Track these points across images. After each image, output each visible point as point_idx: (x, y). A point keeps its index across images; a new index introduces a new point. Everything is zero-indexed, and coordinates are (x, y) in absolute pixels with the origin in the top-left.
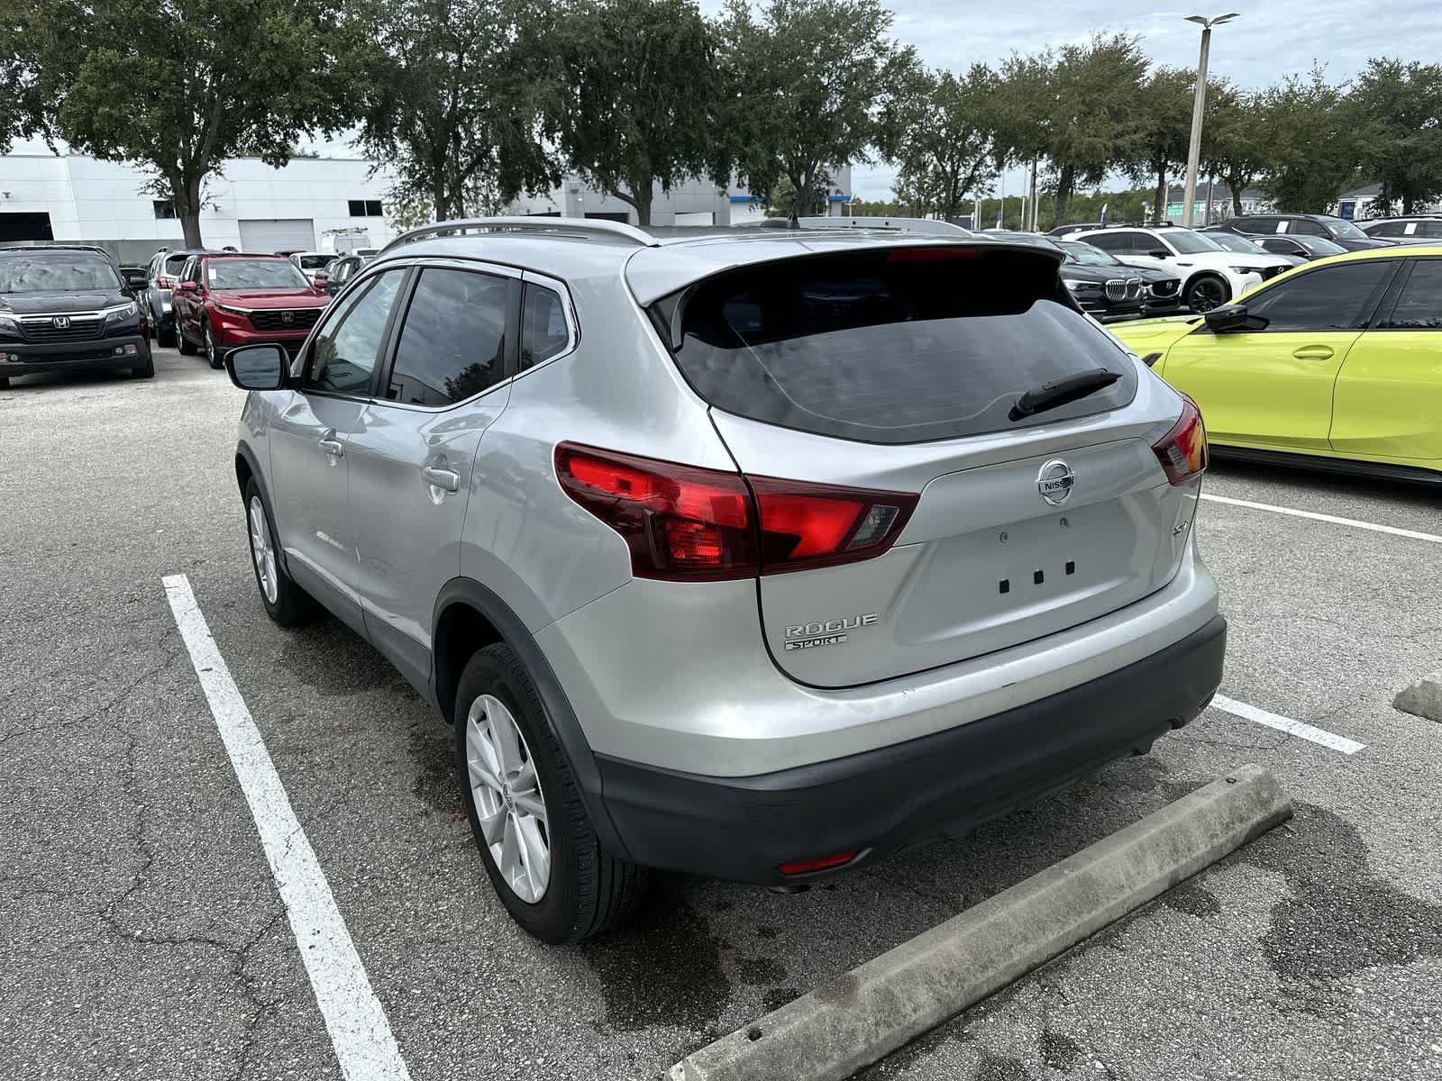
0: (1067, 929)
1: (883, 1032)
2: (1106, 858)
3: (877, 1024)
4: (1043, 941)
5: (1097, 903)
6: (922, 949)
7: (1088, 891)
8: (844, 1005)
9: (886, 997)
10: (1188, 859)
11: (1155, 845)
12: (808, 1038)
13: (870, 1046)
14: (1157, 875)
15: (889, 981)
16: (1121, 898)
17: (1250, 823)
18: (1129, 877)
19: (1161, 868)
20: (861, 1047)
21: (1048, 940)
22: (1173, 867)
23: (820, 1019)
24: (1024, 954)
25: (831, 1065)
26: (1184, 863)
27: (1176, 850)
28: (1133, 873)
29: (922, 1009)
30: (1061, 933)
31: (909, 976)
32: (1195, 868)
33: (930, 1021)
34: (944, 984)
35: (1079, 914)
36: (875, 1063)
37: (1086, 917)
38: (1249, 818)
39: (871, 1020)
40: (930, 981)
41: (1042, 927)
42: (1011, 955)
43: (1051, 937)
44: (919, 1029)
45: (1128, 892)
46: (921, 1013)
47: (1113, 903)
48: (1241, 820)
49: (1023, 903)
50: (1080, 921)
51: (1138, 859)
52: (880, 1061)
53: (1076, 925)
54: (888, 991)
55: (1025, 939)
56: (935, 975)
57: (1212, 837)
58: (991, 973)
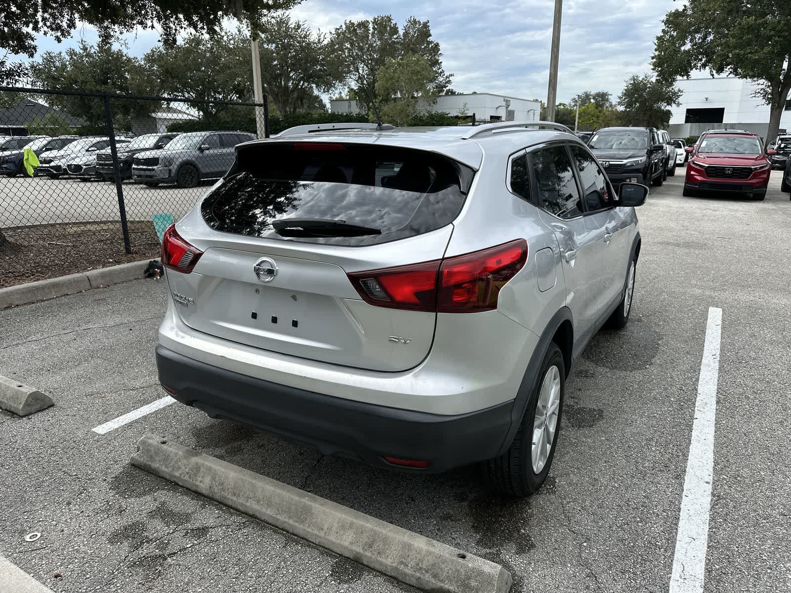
0: (279, 517)
1: (187, 477)
2: (328, 510)
3: (187, 473)
4: (264, 510)
5: (302, 522)
6: (221, 466)
7: (304, 514)
8: (185, 458)
9: (197, 468)
10: (373, 557)
11: (360, 531)
12: (169, 455)
13: (180, 477)
14: (346, 544)
15: (203, 464)
16: (316, 532)
17: (440, 584)
18: (330, 529)
19: (351, 543)
20: (177, 474)
21: (268, 513)
22: (359, 550)
23: (176, 454)
24: (253, 506)
25: (166, 470)
26: (369, 555)
27: (371, 546)
28: (334, 529)
29: (204, 484)
30: (274, 516)
31: (210, 469)
32: (378, 567)
33: (204, 492)
34: (217, 484)
35: (290, 517)
36: (180, 486)
37: (291, 522)
38: (442, 581)
39: (187, 470)
40: (214, 478)
41: (269, 505)
42: (247, 501)
43: (268, 512)
44: (199, 490)
45: (322, 534)
46: (201, 484)
47: (309, 530)
48: (435, 576)
49: (272, 488)
50: (287, 520)
51: (343, 527)
52: (183, 487)
53: (283, 519)
54: (200, 467)
55: (258, 501)
56: (217, 479)
57: (402, 563)
58: (234, 498)
